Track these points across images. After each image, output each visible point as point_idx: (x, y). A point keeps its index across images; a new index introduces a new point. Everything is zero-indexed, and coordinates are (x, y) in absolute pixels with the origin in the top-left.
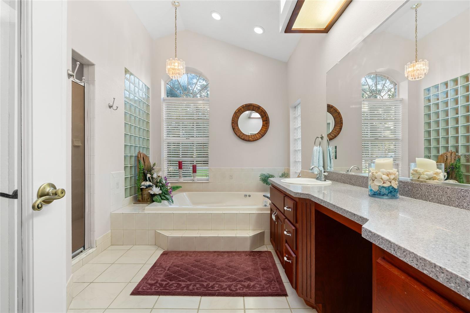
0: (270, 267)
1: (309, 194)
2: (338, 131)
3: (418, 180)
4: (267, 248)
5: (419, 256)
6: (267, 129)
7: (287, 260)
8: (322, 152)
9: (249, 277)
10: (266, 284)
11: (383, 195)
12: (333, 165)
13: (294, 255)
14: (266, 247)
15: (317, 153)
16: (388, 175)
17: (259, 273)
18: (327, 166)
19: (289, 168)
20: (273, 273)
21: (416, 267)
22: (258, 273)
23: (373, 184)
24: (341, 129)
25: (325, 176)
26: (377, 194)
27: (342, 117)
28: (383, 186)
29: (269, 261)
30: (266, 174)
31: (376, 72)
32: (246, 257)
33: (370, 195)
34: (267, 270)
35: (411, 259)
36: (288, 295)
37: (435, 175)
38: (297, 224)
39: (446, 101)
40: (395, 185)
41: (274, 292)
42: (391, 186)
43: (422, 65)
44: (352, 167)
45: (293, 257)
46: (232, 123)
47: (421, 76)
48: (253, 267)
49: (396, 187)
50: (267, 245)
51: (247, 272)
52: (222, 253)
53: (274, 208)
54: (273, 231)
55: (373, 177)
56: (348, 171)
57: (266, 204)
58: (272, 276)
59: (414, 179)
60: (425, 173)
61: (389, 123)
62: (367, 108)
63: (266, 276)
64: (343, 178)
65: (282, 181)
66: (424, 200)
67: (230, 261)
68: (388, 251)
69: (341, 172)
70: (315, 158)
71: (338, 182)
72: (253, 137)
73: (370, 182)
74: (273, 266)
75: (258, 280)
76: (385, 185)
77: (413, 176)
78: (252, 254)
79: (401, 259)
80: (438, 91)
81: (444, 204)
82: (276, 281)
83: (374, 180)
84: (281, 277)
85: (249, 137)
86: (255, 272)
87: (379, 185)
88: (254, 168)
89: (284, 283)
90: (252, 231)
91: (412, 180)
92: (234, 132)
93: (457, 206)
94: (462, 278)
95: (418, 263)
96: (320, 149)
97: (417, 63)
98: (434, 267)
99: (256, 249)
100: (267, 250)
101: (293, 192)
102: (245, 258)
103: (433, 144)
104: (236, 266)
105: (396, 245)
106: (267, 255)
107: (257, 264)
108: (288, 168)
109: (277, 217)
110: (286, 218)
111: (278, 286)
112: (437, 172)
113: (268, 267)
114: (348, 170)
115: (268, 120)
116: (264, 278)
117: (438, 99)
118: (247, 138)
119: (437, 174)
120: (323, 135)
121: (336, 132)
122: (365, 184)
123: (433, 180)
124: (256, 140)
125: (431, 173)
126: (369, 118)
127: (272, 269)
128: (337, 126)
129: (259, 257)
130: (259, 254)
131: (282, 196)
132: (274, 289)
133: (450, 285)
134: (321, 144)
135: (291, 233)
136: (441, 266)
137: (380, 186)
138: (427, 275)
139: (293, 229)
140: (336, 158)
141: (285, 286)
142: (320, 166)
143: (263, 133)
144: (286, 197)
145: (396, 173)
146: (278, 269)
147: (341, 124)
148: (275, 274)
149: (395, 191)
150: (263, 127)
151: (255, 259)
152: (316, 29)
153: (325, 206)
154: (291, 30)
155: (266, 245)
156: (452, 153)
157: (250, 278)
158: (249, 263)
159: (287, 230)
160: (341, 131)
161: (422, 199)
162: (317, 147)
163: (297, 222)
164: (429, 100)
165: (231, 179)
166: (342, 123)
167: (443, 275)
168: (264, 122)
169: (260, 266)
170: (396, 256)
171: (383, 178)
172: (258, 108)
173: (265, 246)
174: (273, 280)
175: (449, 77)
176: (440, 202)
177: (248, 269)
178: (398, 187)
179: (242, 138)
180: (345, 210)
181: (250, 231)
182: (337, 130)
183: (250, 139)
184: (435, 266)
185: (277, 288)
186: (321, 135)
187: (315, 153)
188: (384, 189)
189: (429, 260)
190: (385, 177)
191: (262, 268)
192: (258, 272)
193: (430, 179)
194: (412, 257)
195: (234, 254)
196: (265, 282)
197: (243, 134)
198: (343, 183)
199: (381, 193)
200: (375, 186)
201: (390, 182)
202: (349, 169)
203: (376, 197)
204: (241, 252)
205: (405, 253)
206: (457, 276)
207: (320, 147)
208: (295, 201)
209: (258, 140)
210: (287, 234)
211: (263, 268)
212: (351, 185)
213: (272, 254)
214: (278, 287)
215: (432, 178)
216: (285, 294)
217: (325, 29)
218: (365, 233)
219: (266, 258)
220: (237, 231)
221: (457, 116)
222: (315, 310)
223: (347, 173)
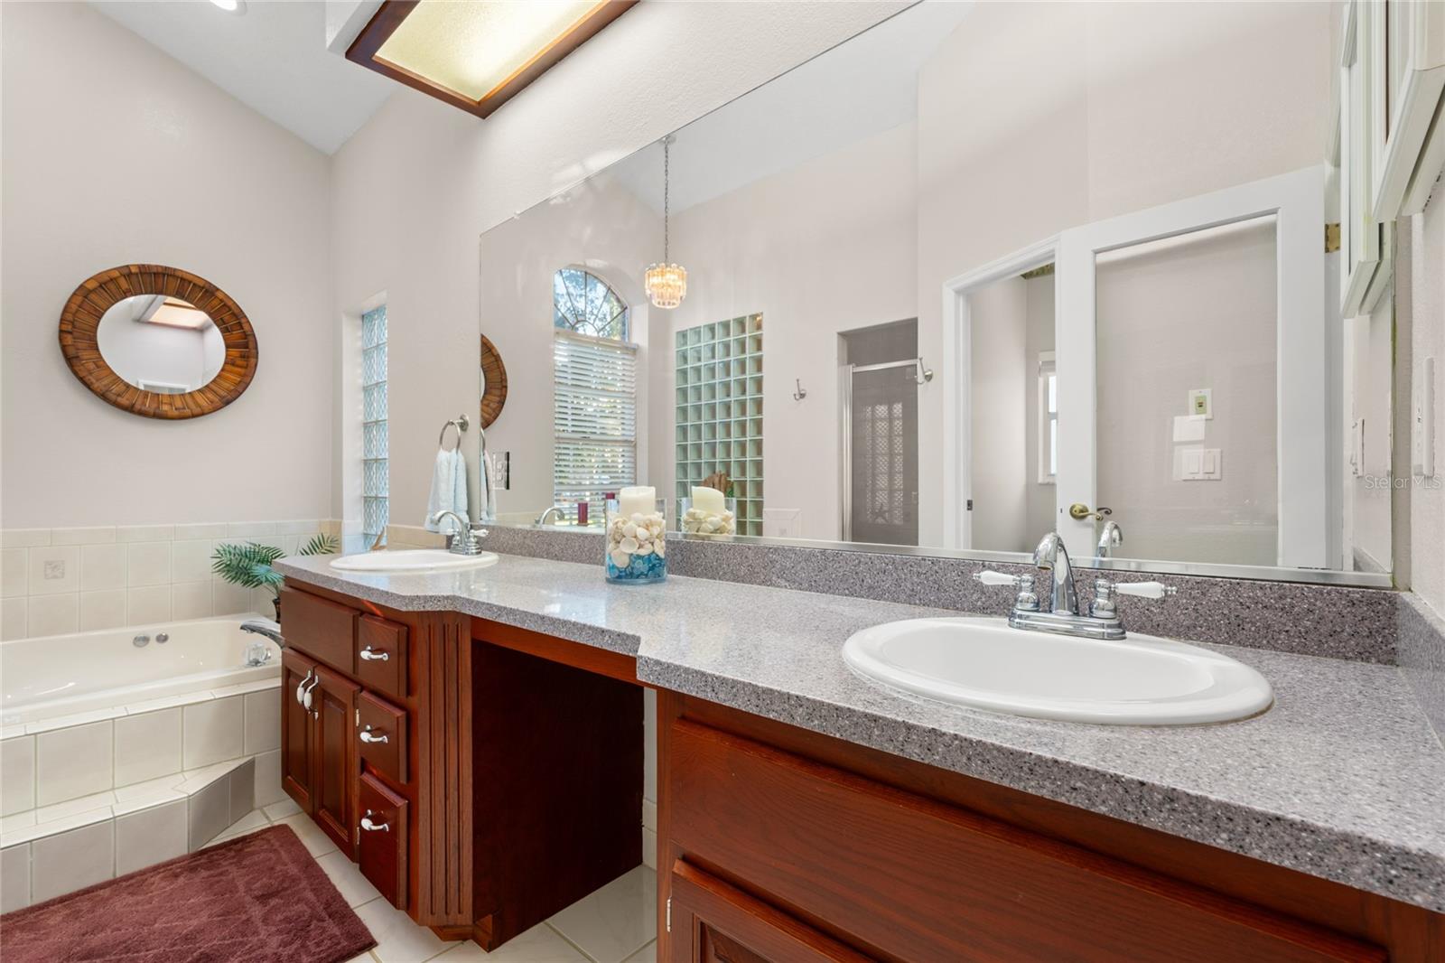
0: (294, 880)
1: (454, 596)
2: (494, 410)
3: (696, 535)
4: (267, 818)
5: (762, 688)
6: (244, 375)
7: (374, 824)
8: (464, 468)
9: (201, 954)
10: (284, 944)
11: (638, 577)
12: (494, 508)
13: (401, 803)
14: (265, 814)
15: (449, 470)
16: (647, 527)
17: (248, 920)
18: (480, 511)
19: (339, 520)
20: (310, 895)
21: (755, 711)
22: (243, 923)
23: (615, 551)
24: (502, 403)
25: (479, 541)
26: (627, 574)
27: (504, 370)
28: (638, 555)
29: (287, 861)
30: (248, 546)
31: (585, 266)
32: (171, 884)
33: (608, 581)
34: (283, 893)
35: (746, 699)
36: (377, 940)
37: (724, 523)
38: (410, 697)
39: (712, 366)
40: (660, 549)
41: (323, 955)
42: (653, 552)
43: (676, 277)
44: (547, 511)
45: (399, 808)
46: (61, 331)
47: (675, 301)
48: (217, 909)
49: (662, 555)
50: (265, 809)
51: (187, 939)
52: (32, 916)
53: (299, 664)
54: (298, 744)
55: (616, 533)
56: (538, 522)
57: (257, 658)
58: (305, 907)
59: (689, 533)
60: (709, 519)
61: (601, 399)
62: (566, 354)
63: (280, 917)
64: (528, 541)
65: (334, 563)
66: (710, 578)
67: (83, 931)
68: (701, 695)
69: (519, 526)
70: (443, 486)
71: (514, 554)
72: (178, 403)
73: (610, 546)
74: (304, 872)
75: (247, 947)
76: (643, 552)
77: (688, 526)
78: (203, 860)
79: (727, 704)
80: (699, 341)
81: (743, 582)
82: (327, 918)
83: (619, 542)
84: (340, 896)
85: (160, 403)
86: (228, 923)
87: (630, 552)
88: (181, 525)
89: (354, 910)
90: (194, 772)
91: (685, 536)
92: (75, 373)
93: (763, 583)
94: (829, 705)
95: (760, 703)
96: (460, 460)
97: (668, 269)
98: (786, 700)
99: (219, 837)
100: (269, 826)
101: (399, 596)
102: (168, 889)
103: (692, 457)
104: (127, 937)
105: (717, 678)
106: (272, 841)
107: (233, 889)
108: (330, 522)
109: (320, 695)
110: (363, 688)
111: (336, 931)
112: (727, 517)
113: (283, 881)
114: (537, 519)
115: (251, 345)
116: (274, 929)
117: (699, 360)
118: (149, 405)
119: (726, 519)
120: (467, 418)
121: (490, 411)
122: (588, 554)
123: (721, 533)
124: (194, 416)
125: (716, 519)
126: (570, 383)
127: (304, 883)
128: (490, 394)
129: (239, 862)
130: (235, 851)
131: (347, 616)
132: (321, 949)
133: (812, 724)
134: (461, 444)
135: (385, 733)
136: (797, 693)
137: (632, 554)
138: (775, 721)
139: (398, 718)
140: (508, 488)
141: (362, 919)
142: (459, 511)
143: (230, 391)
144: (364, 616)
145: (661, 523)
146: (326, 875)
147: (504, 389)
148: (315, 895)
149: (661, 565)
150: (230, 367)
151: (221, 874)
152: (451, 91)
153: (513, 624)
154: (371, 58)
155: (261, 808)
156: (721, 476)
157: (207, 956)
158: (192, 900)
159: (369, 727)
160: (502, 408)
161: (706, 576)
162: (450, 451)
163: (409, 692)
164: (685, 359)
165: (55, 577)
166: (506, 387)
167: (801, 709)
168: (235, 352)
169: (249, 890)
170: (716, 701)
171: (639, 536)
172: (207, 291)
173: (257, 813)
174: (312, 917)
175: (717, 318)
176: (737, 578)
177: (194, 923)
178: (665, 553)
179: (124, 401)
180: (575, 624)
181: (187, 775)
182: (492, 405)
183: (165, 408)
184: (789, 696)
185: (332, 937)
186: (461, 418)
187: (445, 471)
188: (641, 561)
189: (778, 688)
190: (642, 532)
191: (257, 898)
192: (244, 917)
193: (716, 531)
194: (748, 693)
195: (106, 893)
196: (282, 940)
197: (128, 386)
198: (530, 555)
199: (635, 571)
200: (619, 555)
201: (652, 544)
202: (541, 517)
203: (625, 583)
204: (142, 873)
205: (735, 690)
206: (822, 704)
207: (459, 451)
208: (402, 624)
209: (203, 414)
210: (374, 740)
211: (263, 895)
212: (552, 559)
213: (291, 830)
214: (338, 933)
215: (718, 530)
216: (367, 942)
217: (479, 103)
218: (646, 669)
219: (272, 855)
220: (117, 792)
221: (729, 399)
222: (470, 944)
223: (534, 526)
